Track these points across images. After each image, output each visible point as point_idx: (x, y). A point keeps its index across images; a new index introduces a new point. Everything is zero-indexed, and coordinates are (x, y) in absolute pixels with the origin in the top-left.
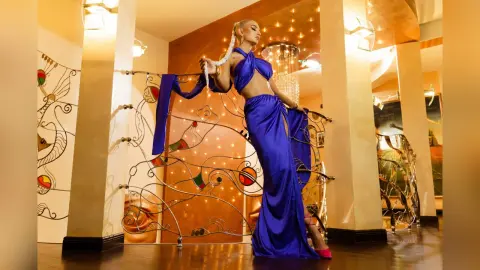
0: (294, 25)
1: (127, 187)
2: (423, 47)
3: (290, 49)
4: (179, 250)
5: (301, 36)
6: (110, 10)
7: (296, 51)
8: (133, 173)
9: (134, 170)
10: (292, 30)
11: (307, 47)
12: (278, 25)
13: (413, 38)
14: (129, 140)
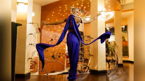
0: (83, 5)
1: (31, 59)
2: (122, 12)
3: (81, 11)
4: (47, 77)
5: (85, 8)
6: (25, 4)
7: (83, 12)
8: (33, 54)
9: (33, 53)
10: (82, 6)
11: (87, 11)
12: (78, 4)
13: (119, 9)
14: (32, 44)
